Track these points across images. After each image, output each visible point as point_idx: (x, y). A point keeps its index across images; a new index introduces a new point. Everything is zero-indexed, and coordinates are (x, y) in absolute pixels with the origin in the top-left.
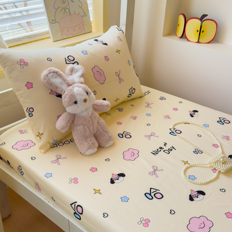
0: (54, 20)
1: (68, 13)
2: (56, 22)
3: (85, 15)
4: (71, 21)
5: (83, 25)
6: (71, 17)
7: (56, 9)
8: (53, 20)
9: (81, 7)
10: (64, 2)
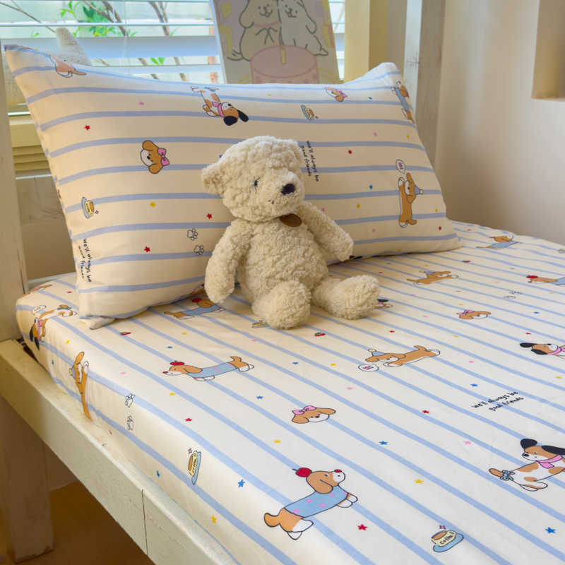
4: (284, 62)
5: (316, 77)
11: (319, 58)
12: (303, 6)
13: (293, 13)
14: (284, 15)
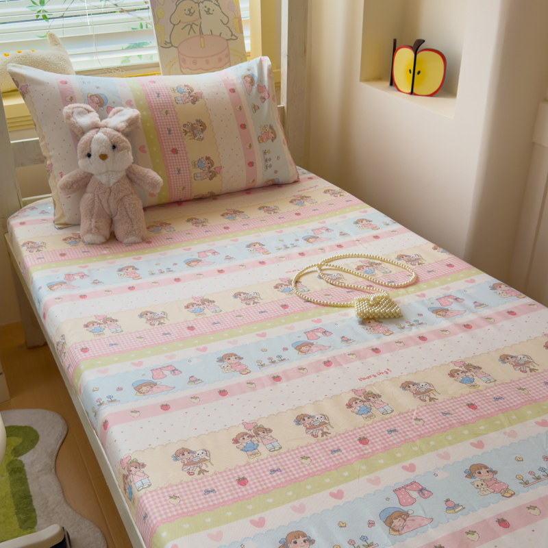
0: (169, 41)
1: (198, 33)
2: (172, 46)
3: (233, 37)
4: (203, 46)
5: (228, 56)
6: (202, 40)
7: (174, 25)
8: (166, 43)
9: (225, 23)
10: (191, 14)
11: (230, 42)
12: (219, 6)
13: (211, 11)
14: (203, 14)
